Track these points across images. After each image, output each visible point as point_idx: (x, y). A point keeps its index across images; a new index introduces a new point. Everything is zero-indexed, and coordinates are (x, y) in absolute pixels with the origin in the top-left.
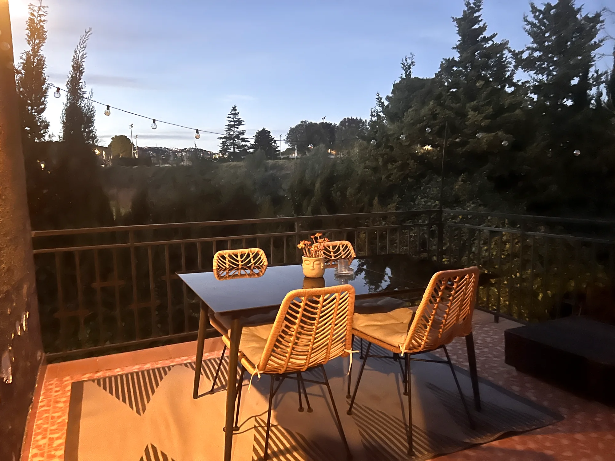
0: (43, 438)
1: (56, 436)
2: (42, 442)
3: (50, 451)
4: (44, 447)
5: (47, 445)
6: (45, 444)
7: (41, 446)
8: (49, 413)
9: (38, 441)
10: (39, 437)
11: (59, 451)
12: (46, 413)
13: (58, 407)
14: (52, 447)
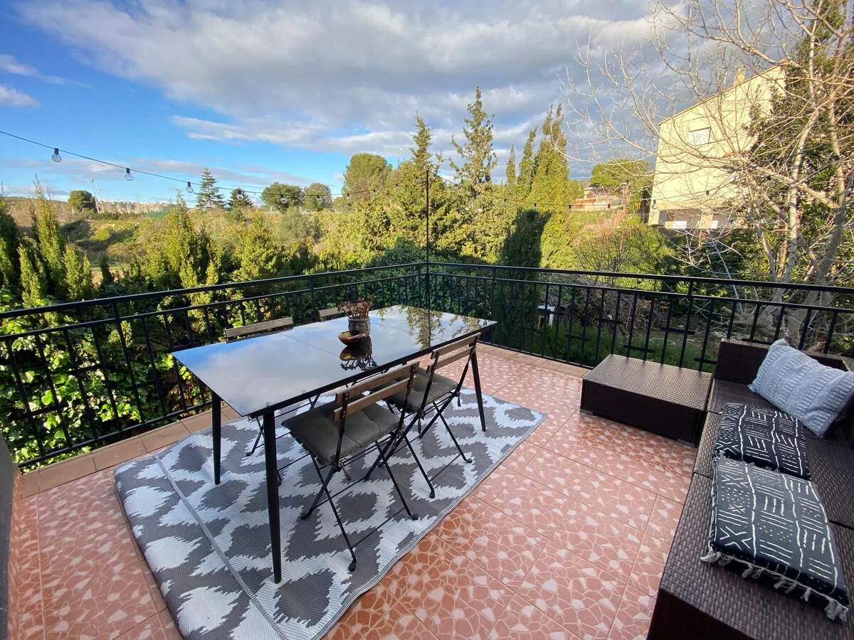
0: (35, 593)
1: (55, 583)
2: (34, 600)
3: (49, 612)
4: (40, 607)
5: (42, 603)
6: (40, 601)
7: (34, 606)
8: (36, 549)
9: (28, 599)
10: (29, 592)
11: (64, 607)
12: (32, 550)
13: (48, 537)
14: (51, 605)
